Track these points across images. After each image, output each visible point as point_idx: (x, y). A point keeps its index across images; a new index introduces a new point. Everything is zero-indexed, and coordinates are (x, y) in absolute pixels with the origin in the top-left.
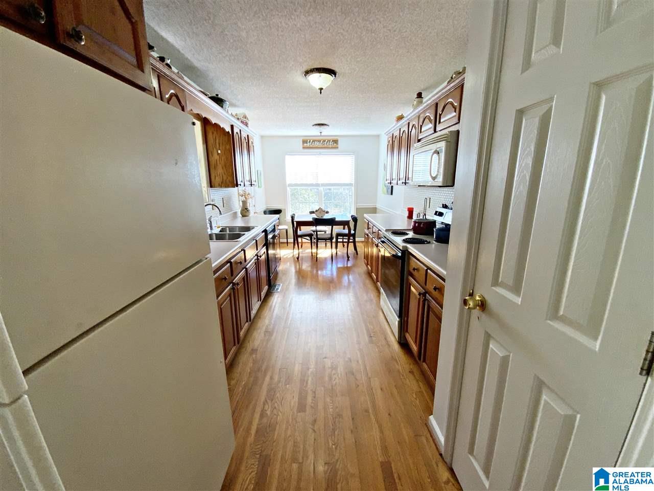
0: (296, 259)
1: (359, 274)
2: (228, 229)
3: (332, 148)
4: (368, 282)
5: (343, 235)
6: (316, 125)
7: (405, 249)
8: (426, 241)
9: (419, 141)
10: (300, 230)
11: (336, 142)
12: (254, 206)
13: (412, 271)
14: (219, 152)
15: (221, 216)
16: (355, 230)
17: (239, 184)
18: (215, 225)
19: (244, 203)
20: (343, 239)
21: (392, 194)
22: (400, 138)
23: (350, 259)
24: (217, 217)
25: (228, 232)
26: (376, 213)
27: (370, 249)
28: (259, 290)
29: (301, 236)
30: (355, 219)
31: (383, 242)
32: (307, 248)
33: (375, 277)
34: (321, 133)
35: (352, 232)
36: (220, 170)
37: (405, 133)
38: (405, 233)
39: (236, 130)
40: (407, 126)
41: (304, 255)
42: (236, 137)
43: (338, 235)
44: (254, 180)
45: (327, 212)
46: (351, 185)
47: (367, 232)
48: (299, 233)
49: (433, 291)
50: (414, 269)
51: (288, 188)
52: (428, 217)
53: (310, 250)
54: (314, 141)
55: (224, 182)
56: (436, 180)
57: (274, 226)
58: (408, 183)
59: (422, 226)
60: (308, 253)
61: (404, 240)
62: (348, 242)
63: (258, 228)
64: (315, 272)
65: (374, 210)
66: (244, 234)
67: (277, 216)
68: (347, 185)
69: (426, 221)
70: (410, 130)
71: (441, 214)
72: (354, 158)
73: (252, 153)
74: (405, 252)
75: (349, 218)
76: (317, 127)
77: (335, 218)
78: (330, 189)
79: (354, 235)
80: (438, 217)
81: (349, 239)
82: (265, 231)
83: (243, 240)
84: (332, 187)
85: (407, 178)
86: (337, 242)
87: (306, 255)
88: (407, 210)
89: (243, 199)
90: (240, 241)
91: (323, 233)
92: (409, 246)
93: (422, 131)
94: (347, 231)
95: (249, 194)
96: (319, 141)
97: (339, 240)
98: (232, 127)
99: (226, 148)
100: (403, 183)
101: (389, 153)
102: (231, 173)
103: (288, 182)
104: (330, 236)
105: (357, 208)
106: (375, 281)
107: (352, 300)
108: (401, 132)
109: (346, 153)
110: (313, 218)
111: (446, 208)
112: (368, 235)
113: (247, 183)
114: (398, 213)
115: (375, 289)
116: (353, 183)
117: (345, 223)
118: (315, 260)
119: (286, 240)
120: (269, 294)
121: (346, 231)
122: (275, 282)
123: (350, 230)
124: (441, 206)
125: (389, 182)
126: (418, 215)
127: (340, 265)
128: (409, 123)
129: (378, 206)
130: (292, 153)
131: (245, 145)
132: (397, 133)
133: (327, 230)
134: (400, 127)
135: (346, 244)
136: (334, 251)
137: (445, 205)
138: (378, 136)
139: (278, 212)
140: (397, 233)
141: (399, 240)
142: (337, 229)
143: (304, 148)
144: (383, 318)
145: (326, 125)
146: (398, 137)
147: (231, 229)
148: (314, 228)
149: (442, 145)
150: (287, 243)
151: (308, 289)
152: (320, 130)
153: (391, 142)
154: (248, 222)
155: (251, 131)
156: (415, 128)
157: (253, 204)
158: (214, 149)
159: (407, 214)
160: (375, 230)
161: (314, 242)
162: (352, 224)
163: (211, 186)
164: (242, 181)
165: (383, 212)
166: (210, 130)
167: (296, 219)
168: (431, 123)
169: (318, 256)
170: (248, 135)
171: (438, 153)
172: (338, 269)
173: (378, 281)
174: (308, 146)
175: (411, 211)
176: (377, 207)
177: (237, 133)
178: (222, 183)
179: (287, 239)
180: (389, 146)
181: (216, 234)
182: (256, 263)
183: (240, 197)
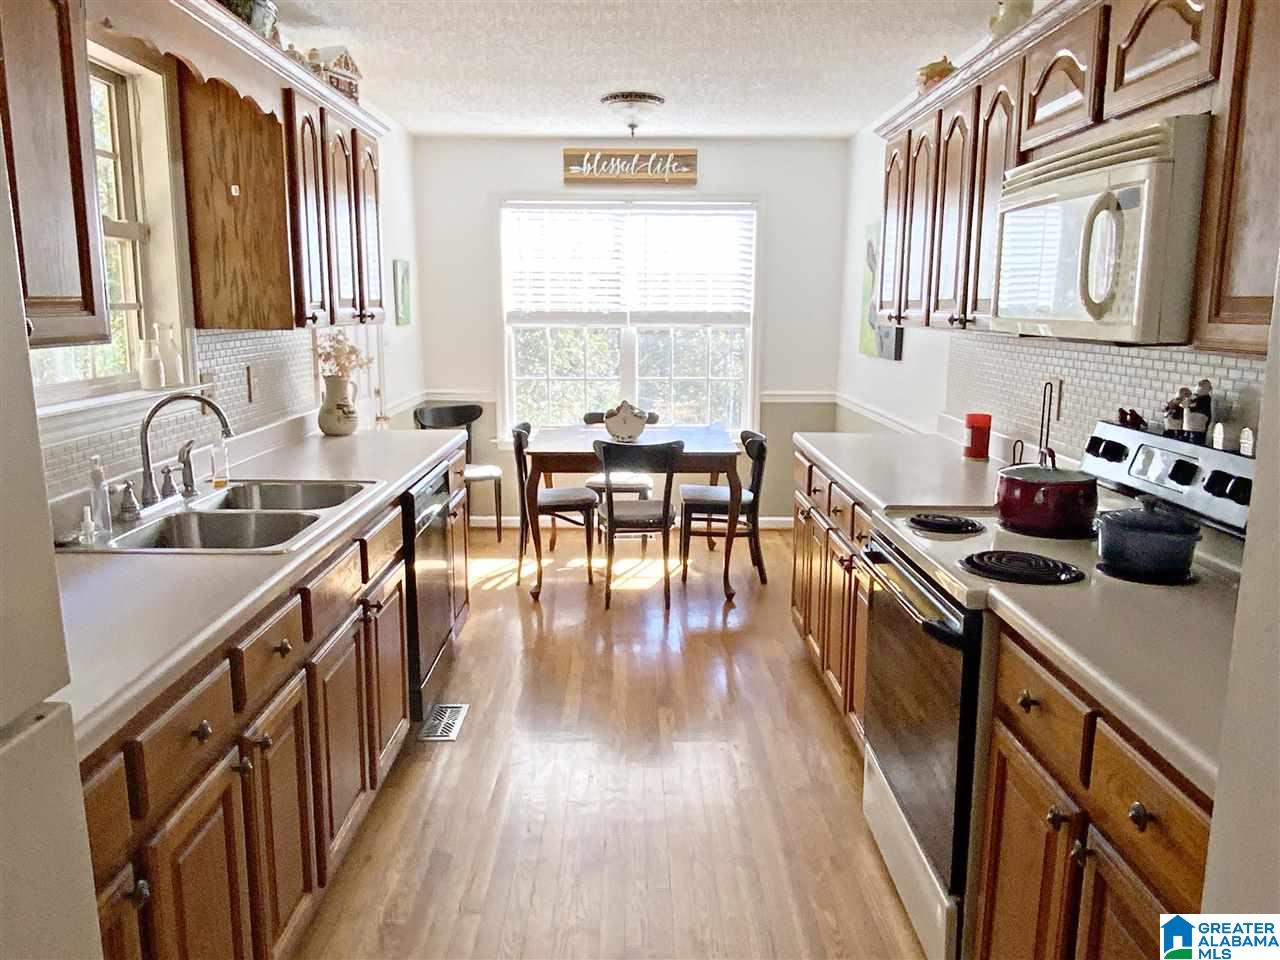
0: (531, 599)
1: (773, 666)
2: (256, 490)
3: (675, 183)
4: (808, 701)
5: (712, 508)
6: (615, 97)
7: (981, 606)
8: (1066, 568)
9: (1024, 158)
10: (549, 485)
11: (688, 160)
12: (378, 392)
13: (1016, 708)
14: (235, 190)
15: (229, 440)
16: (755, 488)
17: (309, 314)
18: (208, 474)
19: (335, 384)
20: (709, 521)
21: (898, 356)
22: (942, 149)
23: (735, 600)
24: (217, 444)
25: (256, 508)
26: (834, 430)
27: (816, 563)
28: (370, 744)
29: (552, 509)
30: (756, 450)
31: (876, 558)
32: (573, 555)
33: (839, 689)
34: (632, 126)
35: (747, 496)
36: (236, 261)
37: (963, 130)
38: (967, 523)
39: (301, 112)
40: (970, 101)
41: (561, 580)
42: (304, 137)
43: (692, 507)
44: (375, 297)
45: (653, 419)
46: (741, 317)
47: (807, 505)
48: (544, 494)
49: (1131, 830)
50: (1027, 703)
51: (508, 330)
52: (1063, 462)
53: (580, 562)
54: (607, 157)
55: (251, 307)
56: (1107, 318)
57: (446, 476)
58: (973, 321)
59: (1039, 498)
60: (575, 571)
61: (969, 560)
62: (731, 535)
63: (376, 488)
64: (601, 644)
65: (827, 417)
66: (315, 519)
67: (460, 435)
68: (728, 317)
69: (1054, 479)
70: (983, 116)
71: (1115, 452)
72: (754, 219)
73: (371, 197)
74: (979, 616)
75: (732, 445)
76: (620, 105)
77: (680, 445)
78: (665, 333)
79: (752, 509)
80: (1103, 461)
81: (733, 522)
82: (406, 501)
83: (301, 551)
84: (671, 327)
85: (969, 300)
86: (687, 533)
87: (570, 580)
88: (964, 422)
89: (329, 368)
90: (290, 552)
91: (635, 497)
92: (995, 591)
93: (1038, 118)
94: (728, 489)
95: (353, 351)
96: (628, 158)
97: (695, 525)
98: (288, 96)
99: (260, 174)
100: (952, 320)
101: (893, 202)
102: (277, 271)
103: (509, 304)
104: (660, 512)
105: (763, 405)
106: (841, 706)
107: (743, 785)
108: (946, 127)
109: (727, 199)
110: (597, 443)
111: (1138, 429)
112: (808, 517)
113: (344, 312)
114: (924, 430)
115: (840, 737)
116: (751, 311)
117: (717, 465)
118: (601, 599)
119: (495, 518)
120: (412, 751)
121: (722, 492)
122: (439, 699)
123: (736, 490)
124: (1115, 416)
125: (894, 313)
126: (1015, 449)
127: (698, 621)
128: (979, 89)
129: (848, 397)
130: (527, 197)
131: (338, 164)
132: (926, 130)
133: (651, 485)
134: (939, 106)
135: (720, 542)
136: (675, 563)
137: (1132, 412)
138: (846, 142)
139: (464, 415)
140: (933, 523)
141: (945, 558)
142: (689, 485)
143: (568, 181)
144: (876, 873)
145: (652, 97)
146: (933, 146)
147: (274, 493)
148: (598, 478)
149: (1140, 173)
150: (499, 529)
151: (567, 729)
152: (632, 117)
153: (902, 164)
154: (341, 460)
155: (365, 113)
156: (1008, 109)
157: (375, 385)
158: (217, 181)
159: (964, 438)
160: (841, 498)
161: (600, 532)
162: (744, 467)
163: (199, 324)
164: (322, 306)
165: (863, 424)
166: (202, 109)
167: (535, 445)
168: (1080, 87)
169: (613, 587)
170: (354, 132)
171: (1119, 207)
172: (692, 640)
173: (852, 709)
174: (586, 174)
175: (980, 430)
176: (838, 401)
177: (308, 120)
178: (242, 310)
179: (499, 514)
180: (894, 176)
181: (201, 516)
182: (356, 637)
183: (321, 363)
